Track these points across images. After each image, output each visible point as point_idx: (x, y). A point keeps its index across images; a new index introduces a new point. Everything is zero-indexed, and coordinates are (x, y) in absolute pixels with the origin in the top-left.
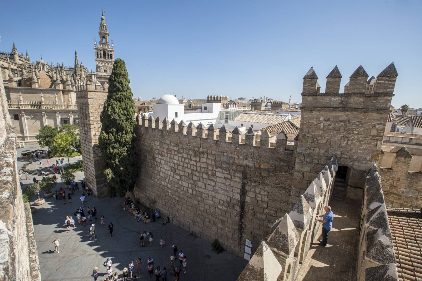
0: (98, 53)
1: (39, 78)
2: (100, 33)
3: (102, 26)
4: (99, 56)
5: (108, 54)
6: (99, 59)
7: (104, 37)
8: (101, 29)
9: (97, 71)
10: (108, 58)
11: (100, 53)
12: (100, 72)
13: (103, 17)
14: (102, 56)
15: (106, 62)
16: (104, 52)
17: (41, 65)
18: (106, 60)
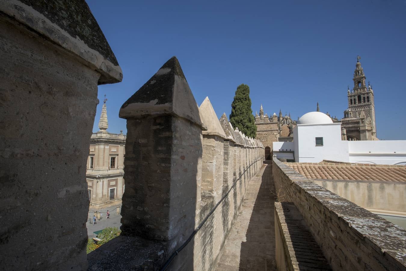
0: (351, 100)
1: (281, 130)
2: (354, 80)
3: (357, 72)
4: (353, 102)
5: (364, 98)
6: (353, 105)
7: (359, 82)
8: (356, 75)
9: (345, 117)
10: (364, 102)
11: (355, 99)
12: (348, 117)
13: (358, 63)
14: (357, 101)
15: (362, 106)
16: (359, 97)
17: (285, 120)
18: (361, 104)
